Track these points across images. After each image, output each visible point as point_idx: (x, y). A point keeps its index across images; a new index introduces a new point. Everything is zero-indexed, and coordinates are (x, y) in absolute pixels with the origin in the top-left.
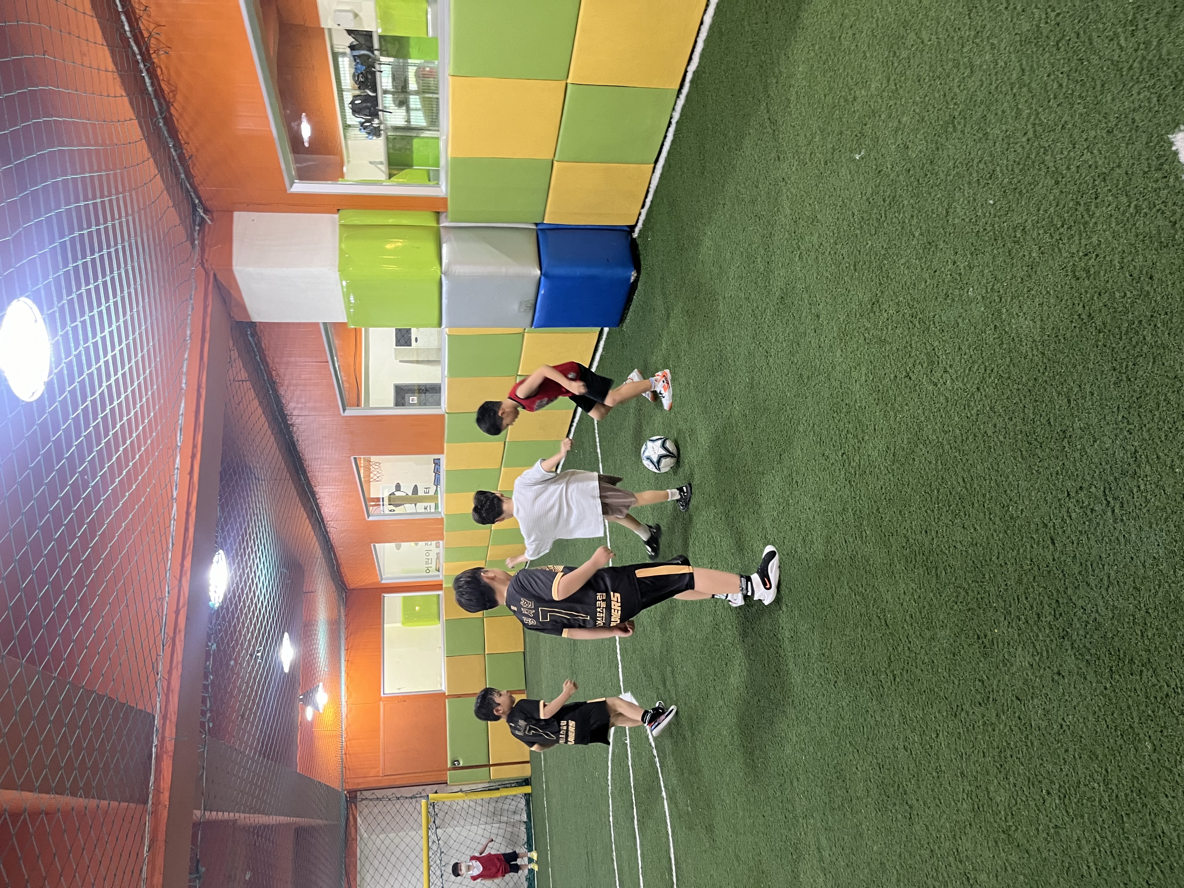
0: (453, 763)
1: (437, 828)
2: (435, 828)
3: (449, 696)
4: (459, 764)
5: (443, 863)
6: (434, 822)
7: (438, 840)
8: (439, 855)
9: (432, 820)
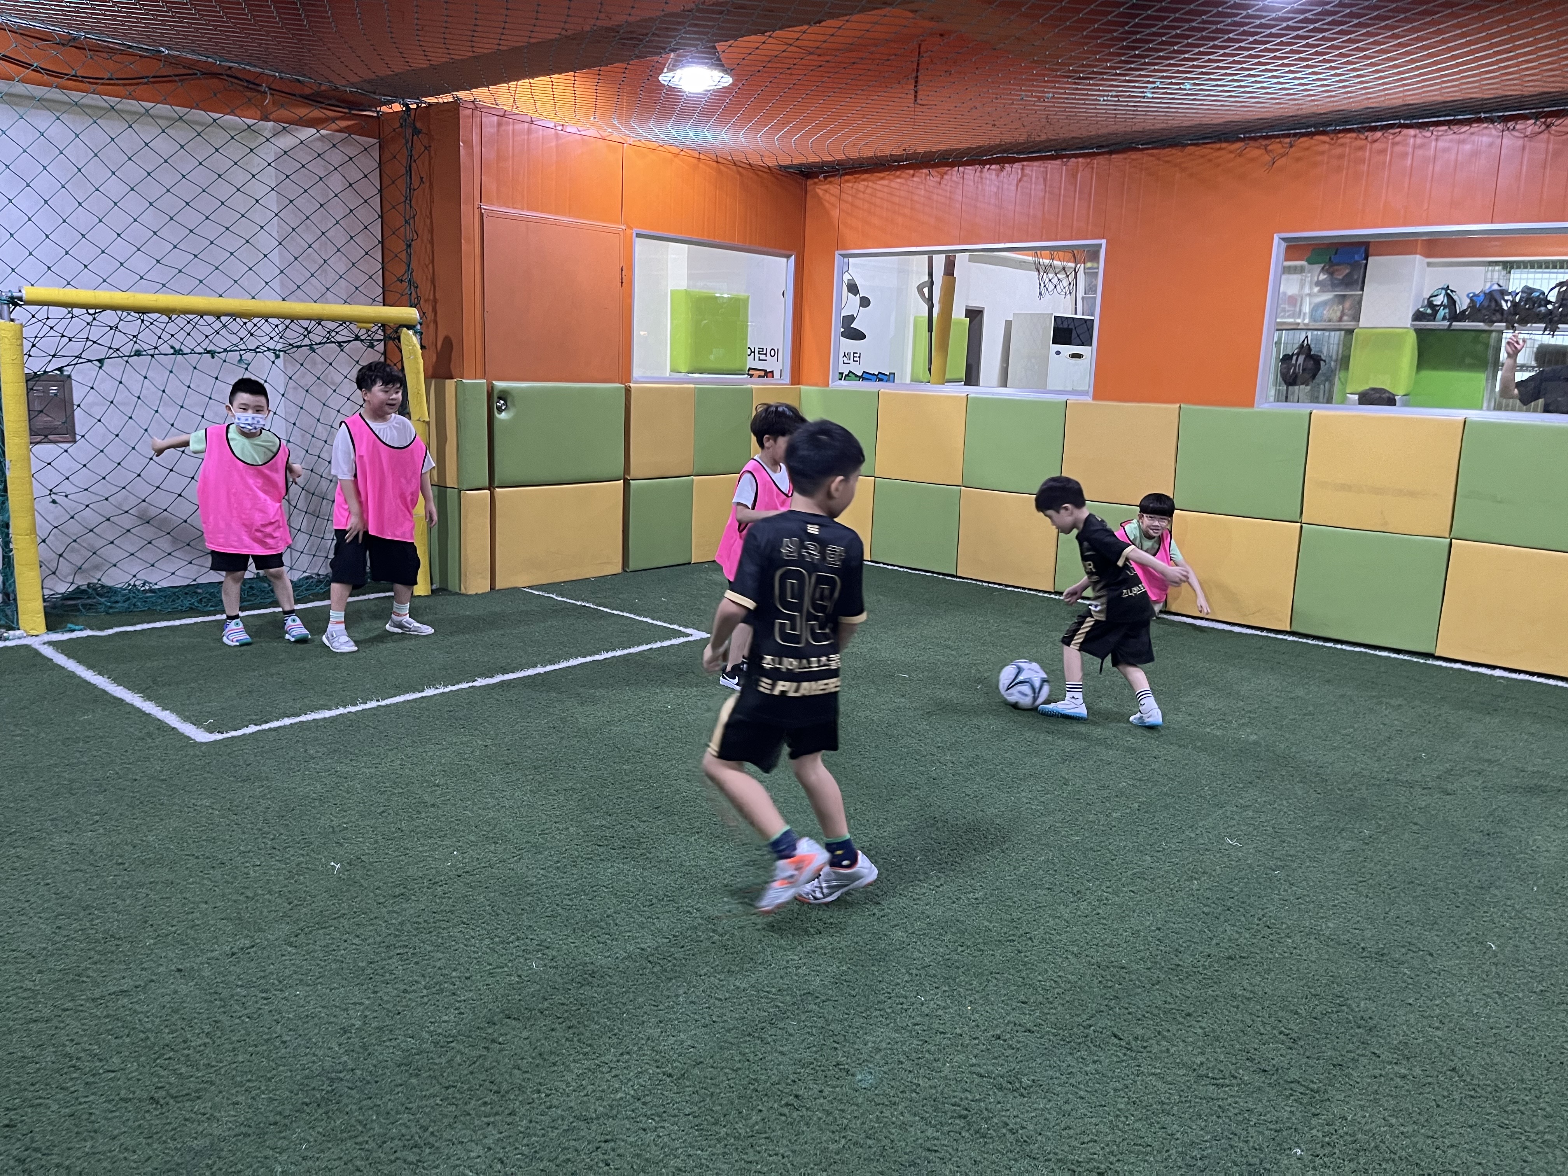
0: (504, 396)
1: (339, 344)
2: (339, 338)
3: (628, 391)
4: (500, 410)
5: (248, 356)
6: (357, 338)
7: (310, 346)
8: (271, 344)
9: (362, 334)
